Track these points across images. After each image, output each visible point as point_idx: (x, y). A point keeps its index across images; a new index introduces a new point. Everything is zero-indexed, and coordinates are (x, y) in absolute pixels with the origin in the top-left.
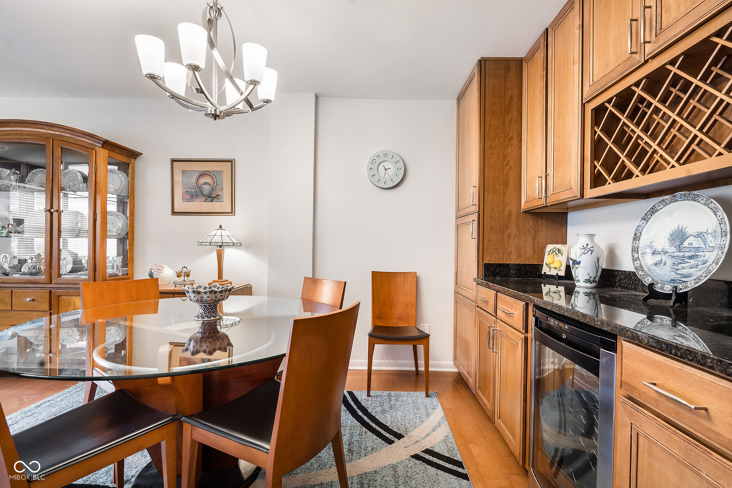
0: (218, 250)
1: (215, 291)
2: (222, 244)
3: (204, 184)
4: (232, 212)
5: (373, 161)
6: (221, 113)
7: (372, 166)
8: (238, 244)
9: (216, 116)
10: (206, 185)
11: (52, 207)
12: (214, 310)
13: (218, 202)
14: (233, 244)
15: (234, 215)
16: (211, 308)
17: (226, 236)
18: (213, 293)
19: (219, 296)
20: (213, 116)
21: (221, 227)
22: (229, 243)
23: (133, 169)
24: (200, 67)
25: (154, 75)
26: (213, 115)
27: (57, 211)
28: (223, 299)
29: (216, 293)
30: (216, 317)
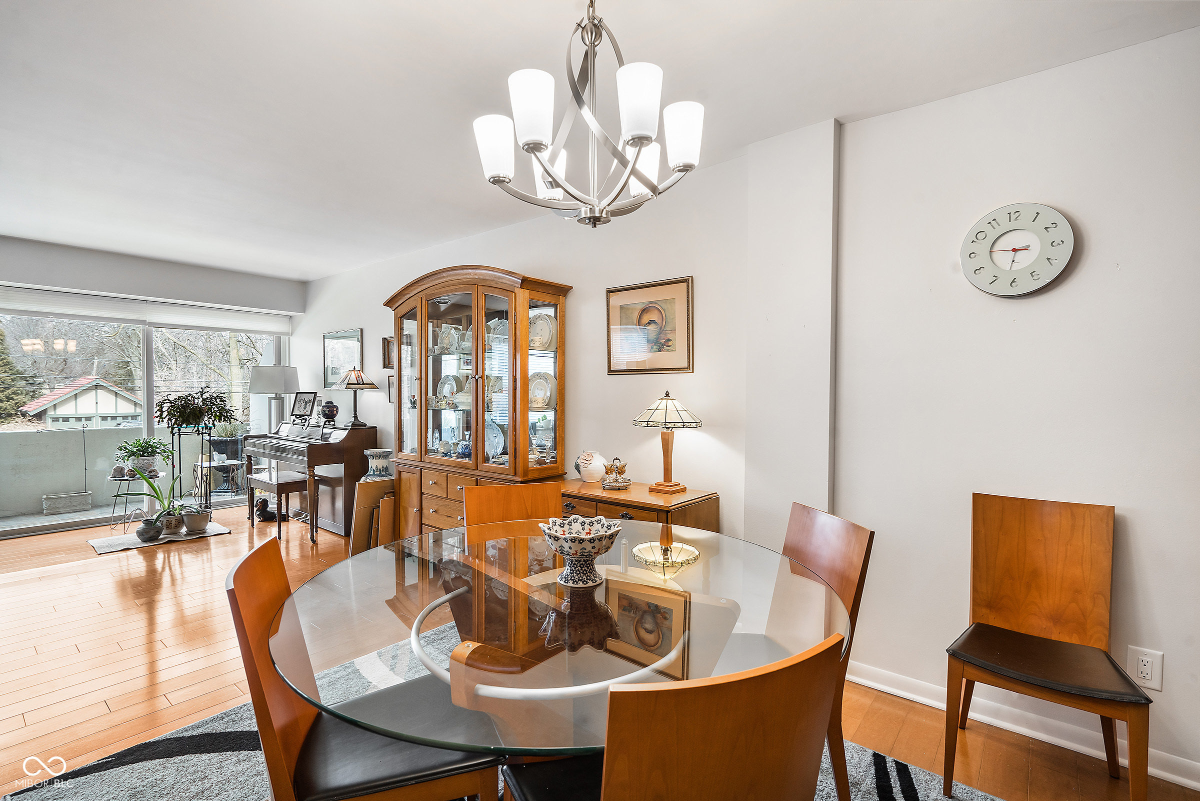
0: (663, 434)
1: (581, 540)
2: (665, 425)
3: (649, 323)
4: (689, 368)
5: (978, 235)
6: (602, 214)
7: (974, 248)
8: (692, 424)
9: (595, 221)
10: (652, 325)
11: (477, 373)
12: (586, 568)
13: (668, 350)
14: (683, 424)
15: (693, 372)
16: (580, 565)
17: (672, 410)
18: (577, 542)
19: (588, 547)
20: (590, 222)
21: (667, 394)
22: (676, 424)
23: (562, 311)
24: (544, 143)
25: (500, 177)
26: (589, 218)
27: (481, 377)
28: (597, 553)
29: (583, 542)
30: (587, 583)
